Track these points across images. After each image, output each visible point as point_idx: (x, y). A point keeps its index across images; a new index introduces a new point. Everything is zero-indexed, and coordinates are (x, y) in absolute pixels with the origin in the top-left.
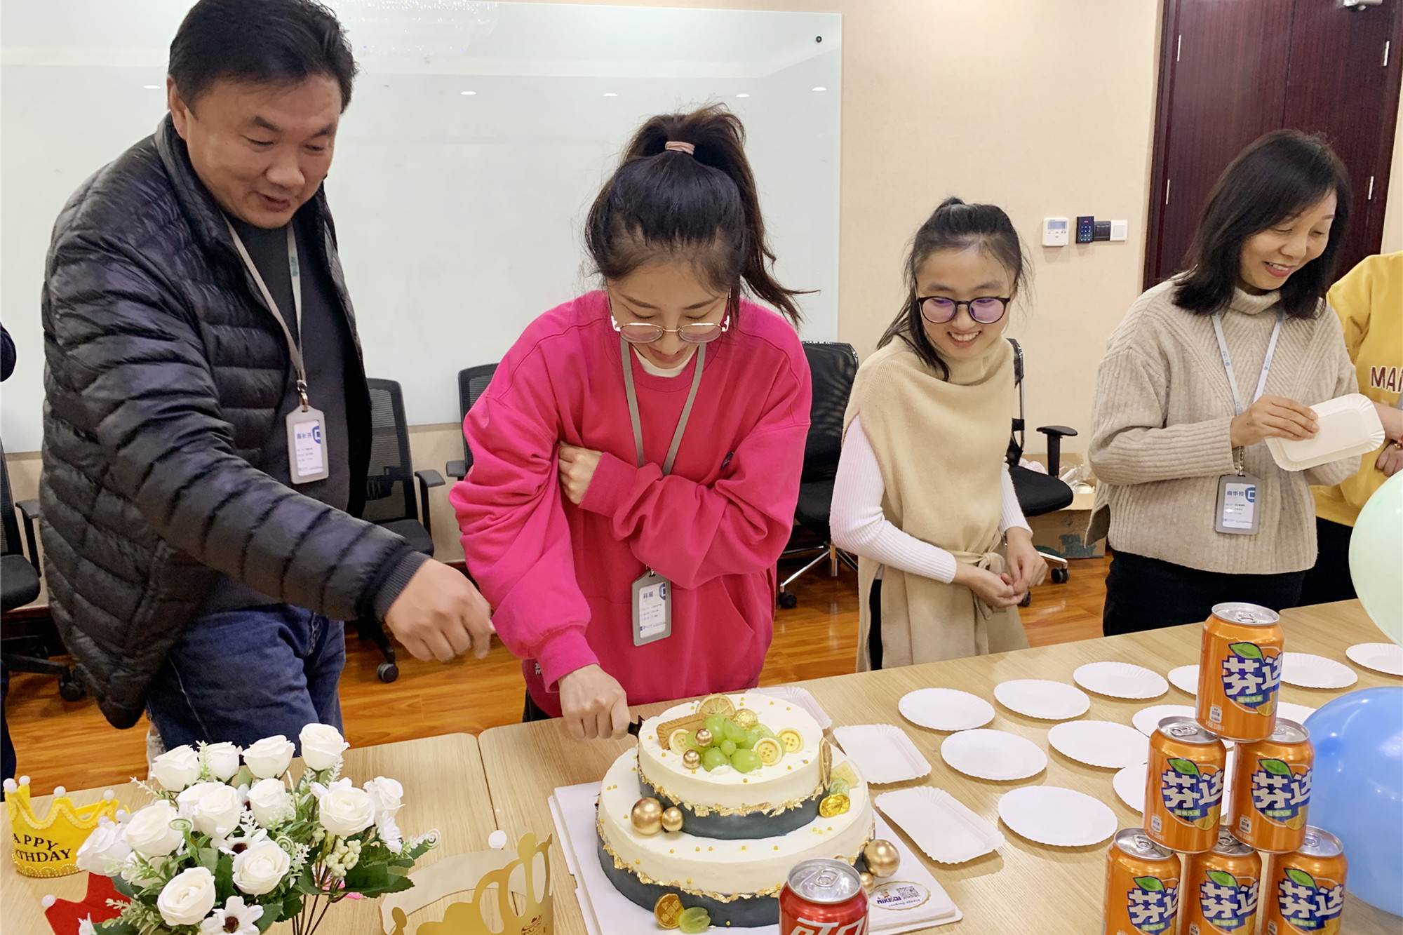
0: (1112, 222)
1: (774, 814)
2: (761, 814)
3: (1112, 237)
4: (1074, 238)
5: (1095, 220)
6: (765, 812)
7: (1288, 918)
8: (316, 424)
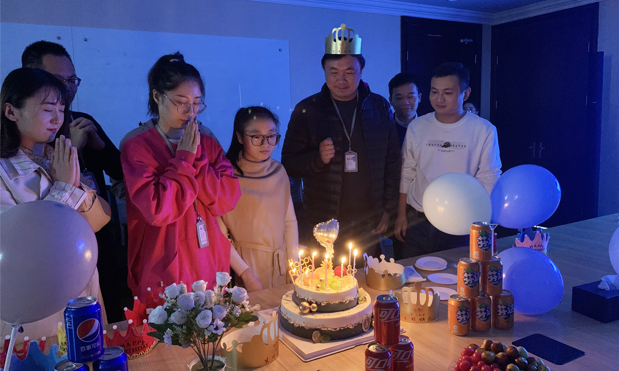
7: (500, 316)
8: (354, 156)
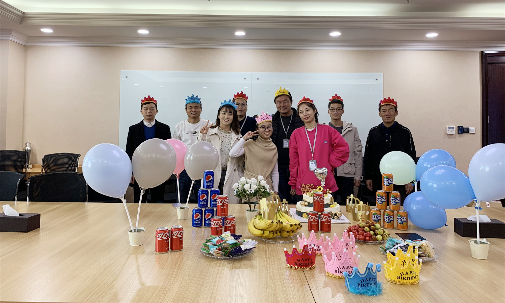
0: (470, 128)
3: (470, 132)
4: (457, 132)
5: (464, 127)
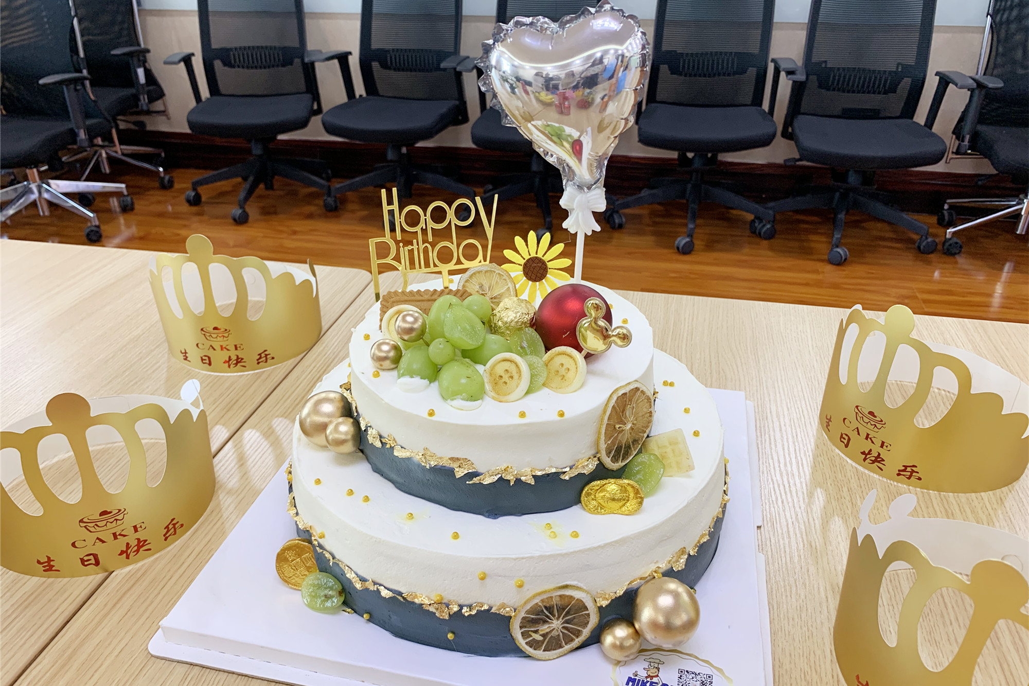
1: (476, 480)
2: (451, 472)
6: (460, 473)
